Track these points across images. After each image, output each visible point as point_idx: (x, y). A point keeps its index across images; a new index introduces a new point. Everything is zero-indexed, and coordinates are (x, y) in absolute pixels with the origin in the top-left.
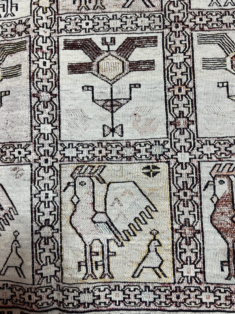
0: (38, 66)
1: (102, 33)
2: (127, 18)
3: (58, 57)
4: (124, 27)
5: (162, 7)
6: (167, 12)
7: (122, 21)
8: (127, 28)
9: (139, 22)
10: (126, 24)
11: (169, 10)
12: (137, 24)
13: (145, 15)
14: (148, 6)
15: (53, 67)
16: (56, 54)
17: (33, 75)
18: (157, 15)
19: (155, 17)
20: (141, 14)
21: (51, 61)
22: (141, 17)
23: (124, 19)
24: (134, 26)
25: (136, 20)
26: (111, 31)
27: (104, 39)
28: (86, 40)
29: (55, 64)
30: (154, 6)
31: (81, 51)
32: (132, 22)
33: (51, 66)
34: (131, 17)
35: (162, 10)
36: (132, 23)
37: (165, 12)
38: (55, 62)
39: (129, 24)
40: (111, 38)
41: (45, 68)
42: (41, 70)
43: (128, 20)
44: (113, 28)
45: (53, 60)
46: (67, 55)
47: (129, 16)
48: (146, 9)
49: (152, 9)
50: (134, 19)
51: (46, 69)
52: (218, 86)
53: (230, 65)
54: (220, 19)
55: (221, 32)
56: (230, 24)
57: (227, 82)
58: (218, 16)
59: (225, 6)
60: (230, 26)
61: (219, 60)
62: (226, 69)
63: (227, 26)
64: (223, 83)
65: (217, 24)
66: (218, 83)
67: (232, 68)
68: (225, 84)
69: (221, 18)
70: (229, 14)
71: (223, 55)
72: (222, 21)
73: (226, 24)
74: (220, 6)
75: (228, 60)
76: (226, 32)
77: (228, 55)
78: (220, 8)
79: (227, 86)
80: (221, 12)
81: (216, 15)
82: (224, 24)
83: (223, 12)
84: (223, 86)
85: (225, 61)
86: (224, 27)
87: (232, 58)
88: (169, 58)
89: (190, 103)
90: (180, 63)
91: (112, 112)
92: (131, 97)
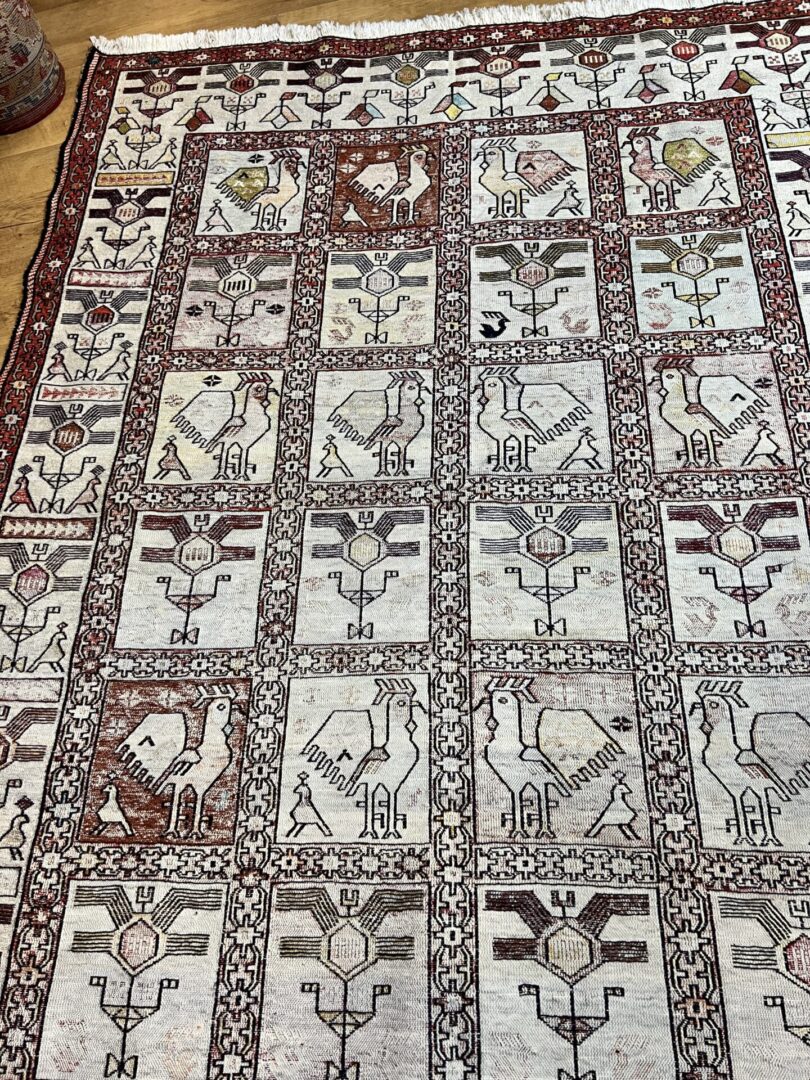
0: (443, 943)
1: (552, 882)
2: (593, 856)
3: (477, 924)
4: (590, 873)
5: (652, 840)
6: (663, 851)
7: (584, 862)
8: (594, 876)
9: (615, 865)
10: (592, 868)
11: (665, 847)
12: (611, 870)
13: (624, 853)
14: (628, 838)
15: (467, 942)
16: (473, 919)
17: (435, 960)
18: (645, 856)
19: (641, 858)
20: (617, 851)
21: (463, 931)
22: (618, 857)
23: (589, 859)
24: (606, 873)
25: (610, 862)
26: (567, 880)
27: (555, 894)
28: (524, 893)
29: (471, 937)
30: (638, 838)
31: (514, 915)
32: (603, 864)
33: (463, 939)
34: (601, 856)
35: (653, 847)
36: (603, 868)
37: (659, 851)
38: (471, 934)
39: (597, 869)
40: (568, 893)
41: (453, 944)
42: (447, 950)
43: (595, 861)
44: (571, 874)
45: (467, 929)
46: (492, 920)
47: (596, 853)
48: (626, 843)
49: (635, 843)
50: (605, 859)
51: (455, 947)
52: (766, 1003)
53: (784, 962)
54: (756, 871)
55: (761, 896)
56: (774, 881)
57: (782, 998)
58: (753, 865)
59: (762, 845)
60: (775, 887)
61: (762, 950)
62: (777, 971)
63: (769, 885)
64: (774, 998)
65: (752, 881)
66: (765, 997)
67: (788, 970)
68: (778, 1001)
69: (758, 868)
70: (771, 862)
71: (769, 943)
72: (760, 875)
73: (768, 881)
74: (755, 844)
75: (779, 951)
76: (769, 897)
77: (777, 944)
78: (754, 848)
79: (782, 1005)
80: (756, 857)
81: (749, 861)
82: (764, 881)
83: (761, 856)
84: (774, 1005)
85: (773, 954)
86: (765, 888)
87: (785, 949)
88: (673, 940)
89: (717, 1035)
90: (693, 952)
91: (575, 1044)
92: (607, 1013)
